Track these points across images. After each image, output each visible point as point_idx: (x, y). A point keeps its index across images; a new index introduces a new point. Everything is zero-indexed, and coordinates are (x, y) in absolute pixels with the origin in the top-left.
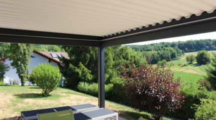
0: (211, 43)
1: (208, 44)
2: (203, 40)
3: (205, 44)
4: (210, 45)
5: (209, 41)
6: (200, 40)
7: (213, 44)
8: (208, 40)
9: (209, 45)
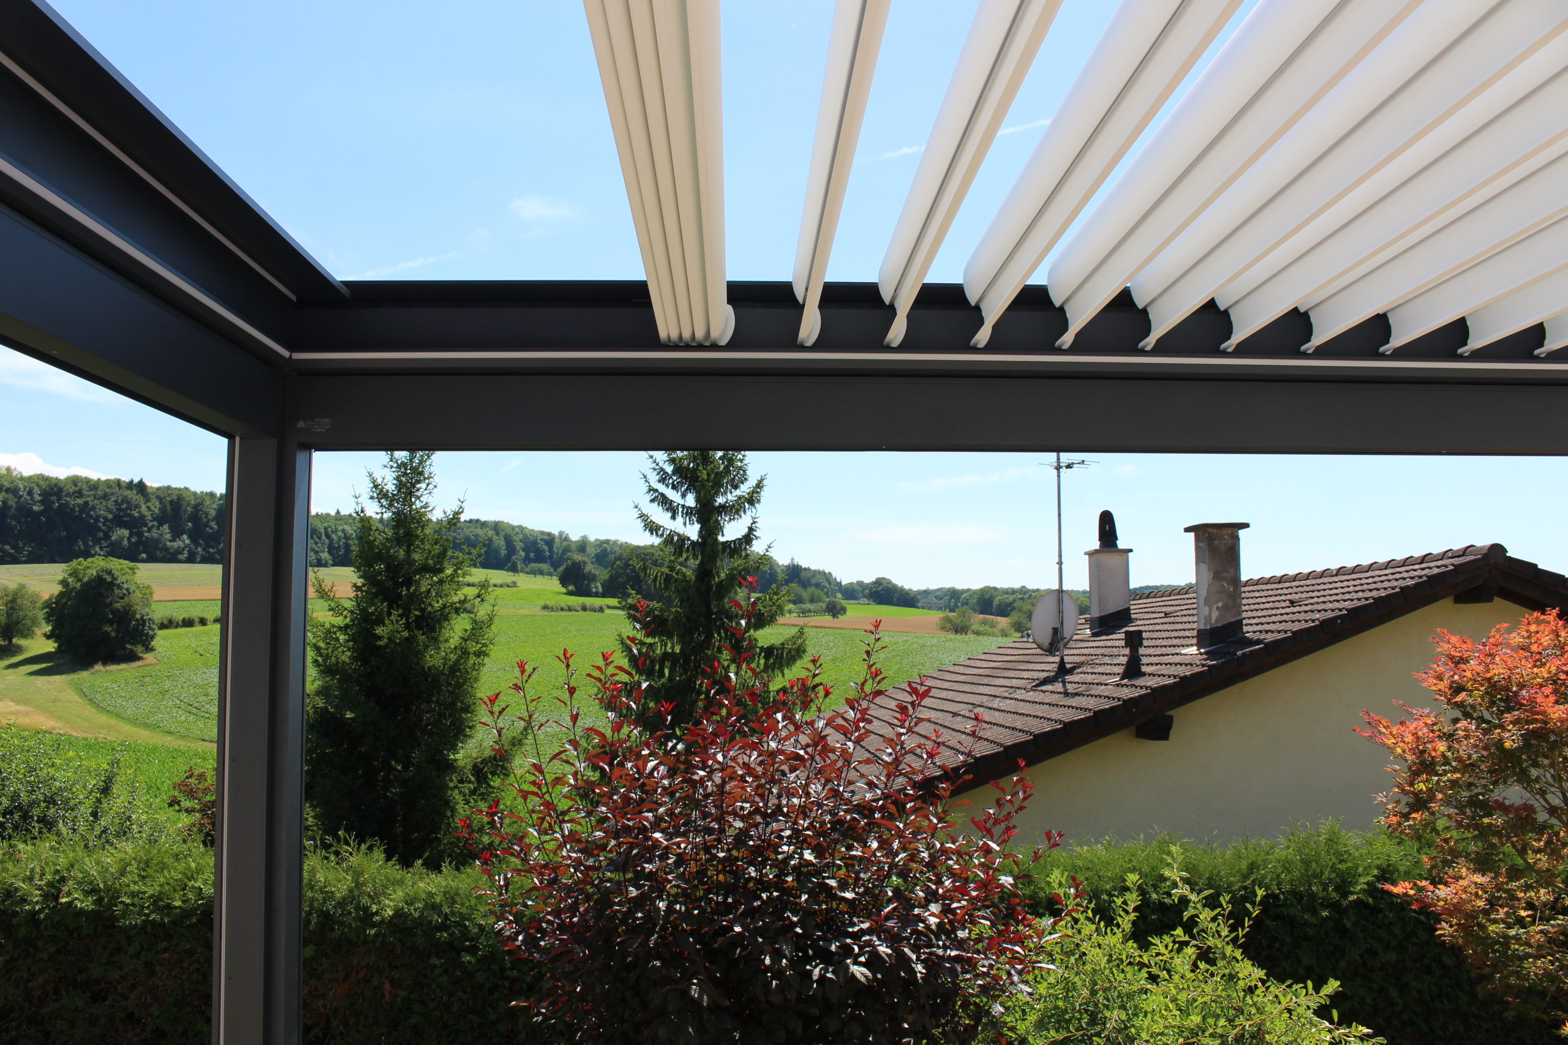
0: (147, 510)
1: (124, 516)
2: (94, 486)
3: (103, 510)
4: (141, 521)
5: (132, 495)
6: (75, 480)
7: (161, 520)
8: (130, 485)
9: (135, 524)
